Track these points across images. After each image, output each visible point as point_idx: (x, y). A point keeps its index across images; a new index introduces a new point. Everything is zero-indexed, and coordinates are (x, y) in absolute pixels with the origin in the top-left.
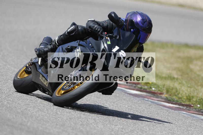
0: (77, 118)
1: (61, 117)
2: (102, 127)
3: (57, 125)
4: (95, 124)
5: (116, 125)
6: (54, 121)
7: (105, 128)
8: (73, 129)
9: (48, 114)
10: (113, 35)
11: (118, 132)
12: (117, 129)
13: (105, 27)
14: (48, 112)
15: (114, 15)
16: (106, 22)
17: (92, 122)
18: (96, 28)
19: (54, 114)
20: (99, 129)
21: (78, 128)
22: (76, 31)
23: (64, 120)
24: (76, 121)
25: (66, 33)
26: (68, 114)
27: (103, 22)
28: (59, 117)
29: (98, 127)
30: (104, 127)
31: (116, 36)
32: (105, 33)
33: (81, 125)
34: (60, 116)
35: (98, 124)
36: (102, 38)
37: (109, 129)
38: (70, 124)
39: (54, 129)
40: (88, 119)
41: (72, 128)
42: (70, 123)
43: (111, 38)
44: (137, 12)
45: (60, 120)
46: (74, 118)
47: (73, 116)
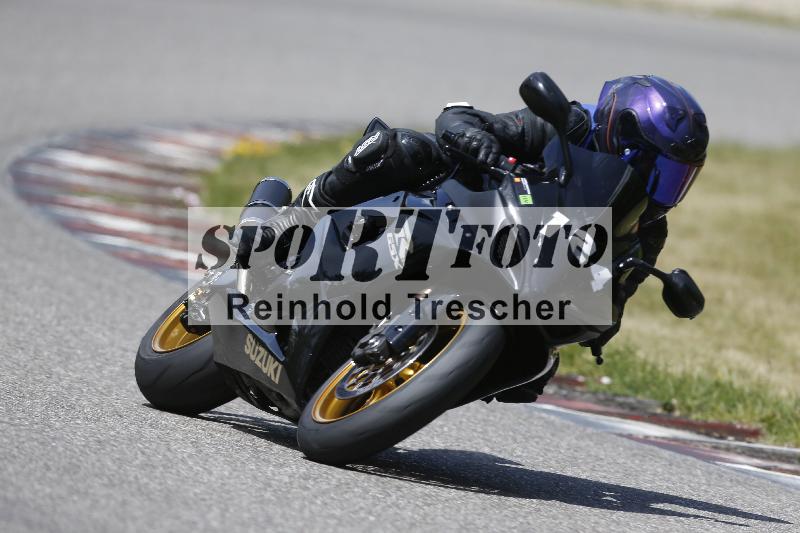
0: (126, 442)
1: (62, 438)
2: (226, 473)
3: (48, 468)
4: (197, 463)
5: (281, 466)
6: (37, 453)
7: (238, 477)
8: (112, 485)
9: (12, 428)
10: (542, 167)
11: (288, 492)
12: (286, 479)
13: (512, 137)
14: (11, 419)
15: (544, 85)
16: (517, 116)
17: (185, 455)
18: (471, 139)
19: (36, 426)
20: (213, 479)
21: (131, 479)
22: (389, 153)
23: (77, 450)
24: (122, 452)
25: (350, 161)
26: (93, 425)
27: (507, 116)
28: (54, 439)
29: (210, 473)
30: (235, 474)
31: (555, 173)
32: (507, 162)
33: (143, 466)
34: (58, 435)
35: (211, 460)
36: (499, 179)
37: (255, 478)
38: (98, 464)
39: (37, 487)
40: (172, 443)
41: (106, 481)
42: (99, 461)
43: (534, 178)
44: (646, 78)
45: (61, 449)
46: (115, 441)
47: (112, 433)
